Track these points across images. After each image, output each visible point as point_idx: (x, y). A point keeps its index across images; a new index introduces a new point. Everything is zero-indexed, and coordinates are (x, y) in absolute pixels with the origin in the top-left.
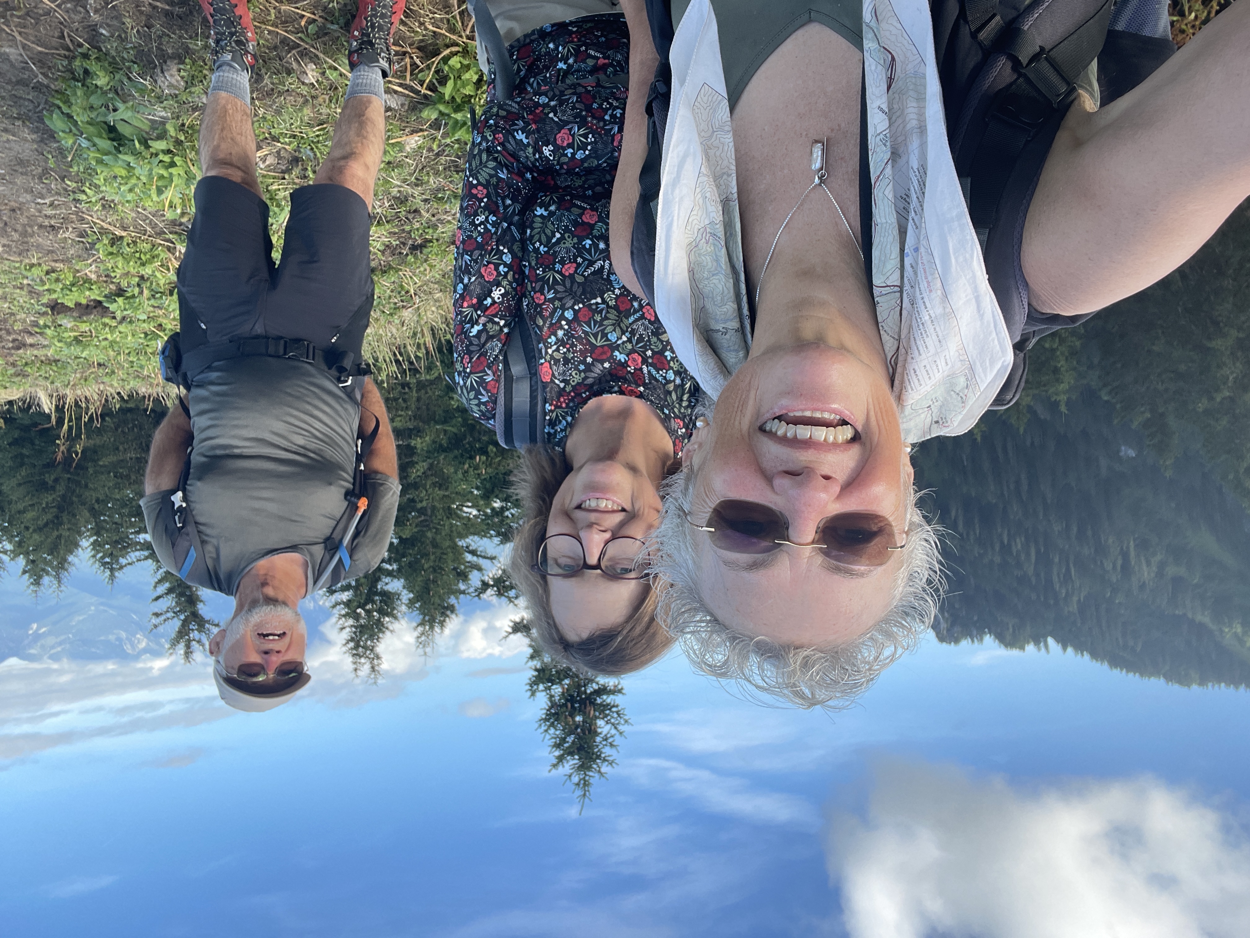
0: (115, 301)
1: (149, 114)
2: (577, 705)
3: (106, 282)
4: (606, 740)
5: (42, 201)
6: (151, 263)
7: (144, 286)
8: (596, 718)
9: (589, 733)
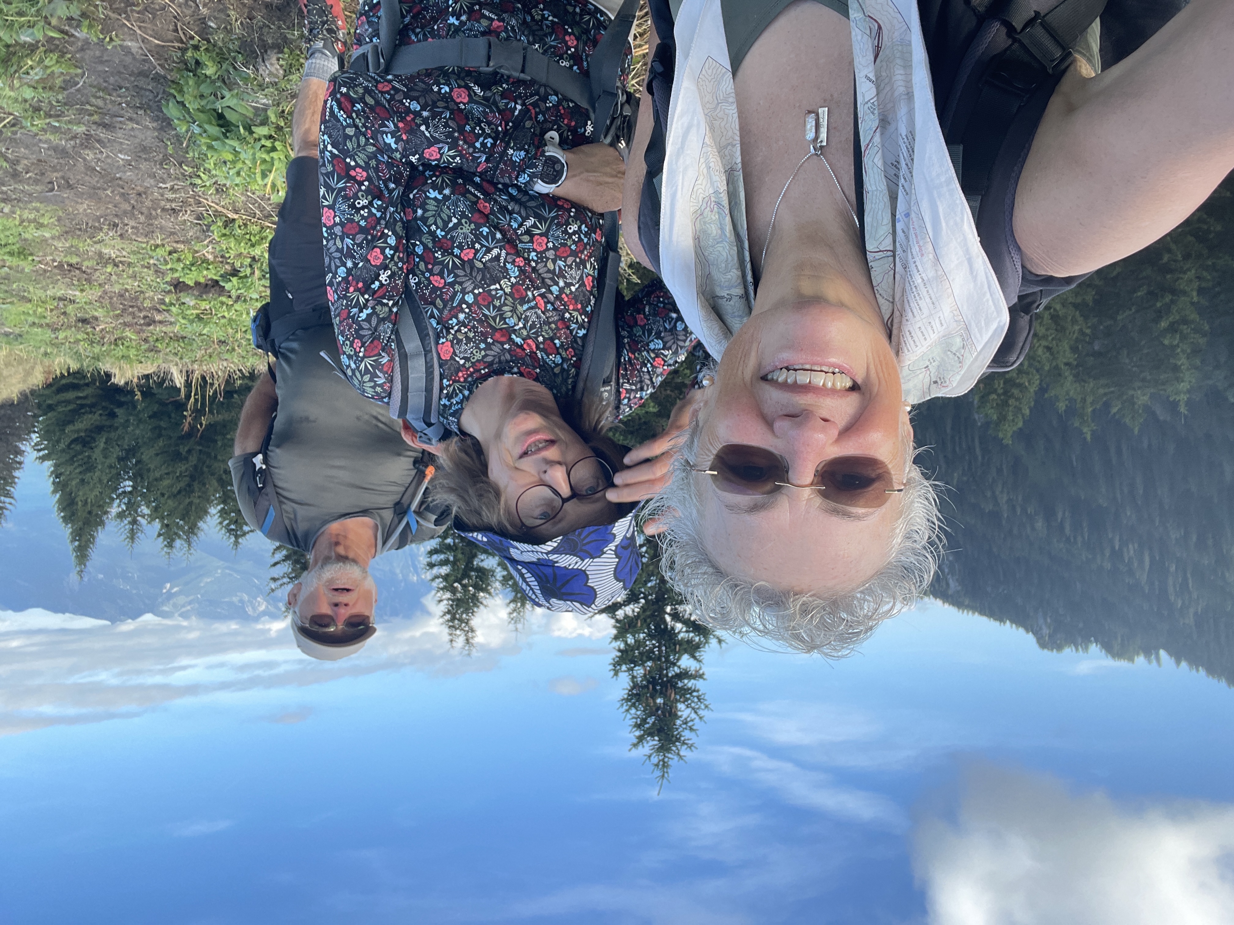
0: (230, 281)
1: (252, 102)
2: (658, 688)
3: (222, 262)
4: (686, 723)
5: (164, 186)
6: (260, 244)
7: (255, 266)
8: (677, 701)
9: (670, 715)
